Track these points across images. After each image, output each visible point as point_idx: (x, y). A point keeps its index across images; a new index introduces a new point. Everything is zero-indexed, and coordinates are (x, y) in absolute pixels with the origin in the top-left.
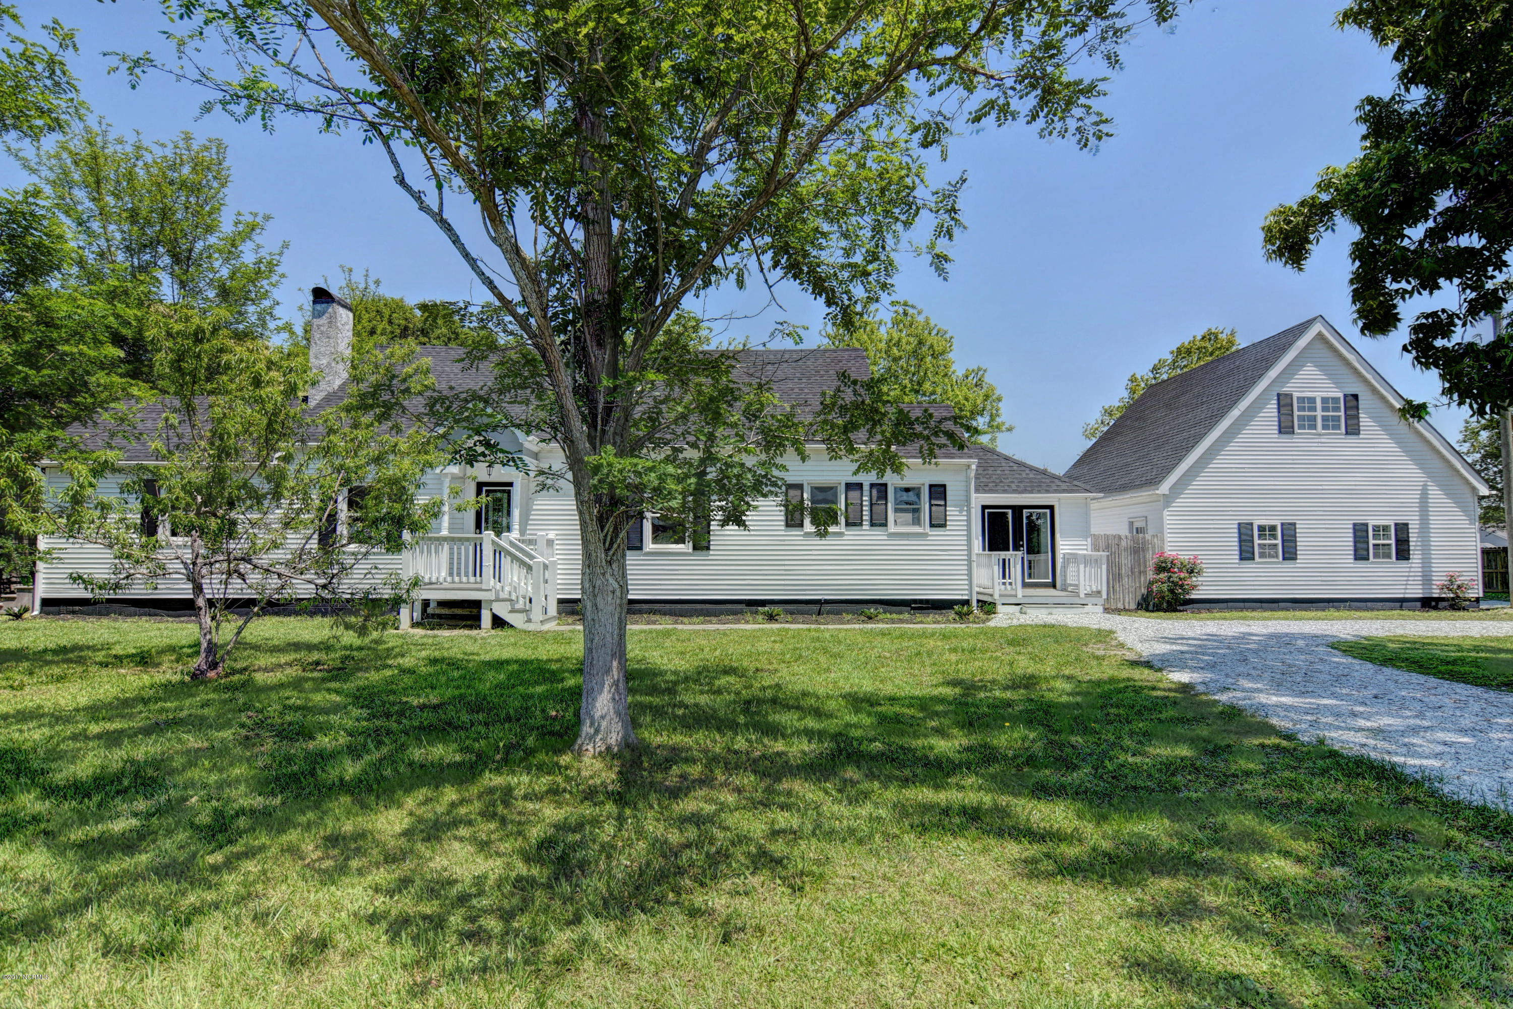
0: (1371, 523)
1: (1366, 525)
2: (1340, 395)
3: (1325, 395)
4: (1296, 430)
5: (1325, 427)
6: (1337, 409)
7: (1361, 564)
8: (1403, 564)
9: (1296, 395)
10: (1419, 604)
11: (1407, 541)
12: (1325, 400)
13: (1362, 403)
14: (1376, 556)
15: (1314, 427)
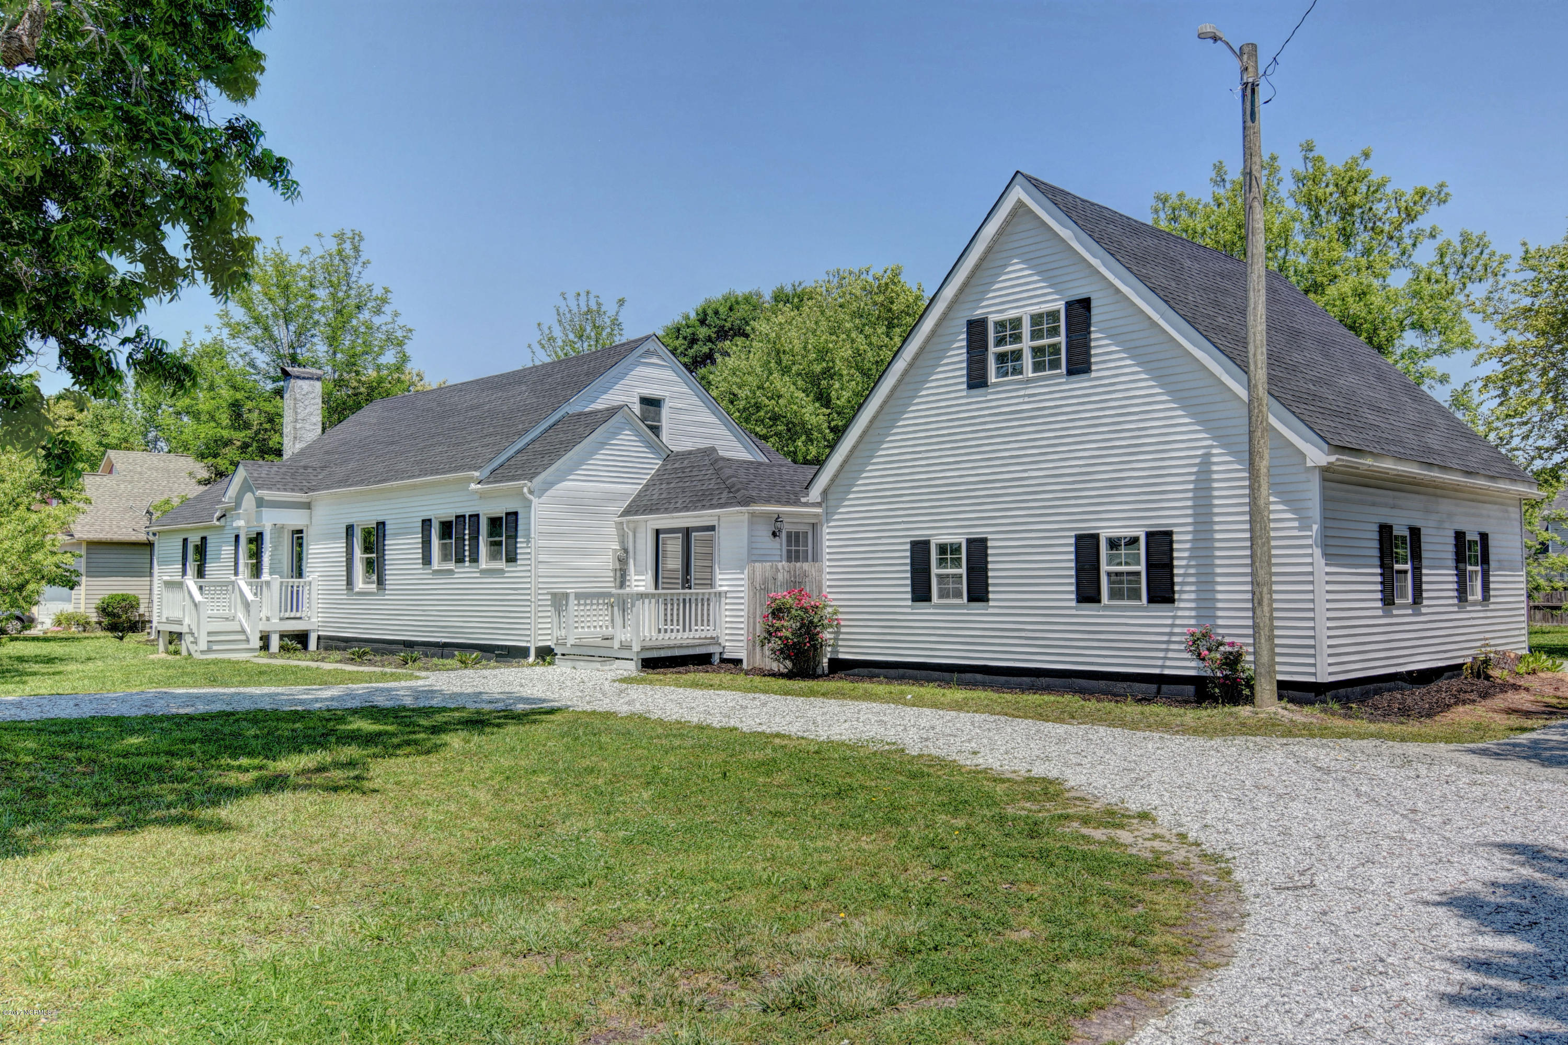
0: (1104, 535)
1: (1096, 537)
2: (1060, 305)
3: (1036, 309)
4: (992, 378)
5: (1038, 367)
6: (1054, 331)
7: (1089, 609)
8: (1161, 611)
9: (993, 318)
10: (1190, 689)
11: (1169, 566)
12: (1036, 319)
13: (1098, 314)
14: (1115, 594)
15: (1018, 371)
